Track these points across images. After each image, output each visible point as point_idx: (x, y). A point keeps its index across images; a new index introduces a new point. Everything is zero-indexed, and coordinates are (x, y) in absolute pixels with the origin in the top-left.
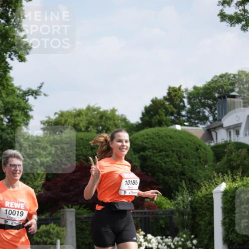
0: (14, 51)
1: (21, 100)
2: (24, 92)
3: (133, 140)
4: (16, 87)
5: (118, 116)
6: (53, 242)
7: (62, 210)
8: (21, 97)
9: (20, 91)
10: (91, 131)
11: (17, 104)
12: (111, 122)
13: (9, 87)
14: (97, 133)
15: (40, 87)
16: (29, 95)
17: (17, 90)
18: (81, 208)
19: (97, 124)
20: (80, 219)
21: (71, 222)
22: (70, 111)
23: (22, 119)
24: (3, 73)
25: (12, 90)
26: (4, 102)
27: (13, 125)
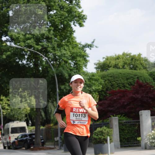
0: (76, 21)
1: (81, 51)
2: (83, 45)
3: (153, 73)
4: (78, 43)
5: (143, 58)
6: (105, 138)
7: (110, 118)
8: (81, 49)
9: (81, 45)
10: (126, 68)
11: (79, 54)
12: (138, 62)
13: (73, 43)
14: (130, 69)
15: (93, 42)
16: (87, 47)
17: (78, 45)
18: (122, 117)
19: (130, 64)
20: (121, 123)
21: (116, 125)
22: (112, 56)
23: (82, 63)
24: (69, 35)
25: (75, 45)
26: (71, 52)
27: (77, 66)
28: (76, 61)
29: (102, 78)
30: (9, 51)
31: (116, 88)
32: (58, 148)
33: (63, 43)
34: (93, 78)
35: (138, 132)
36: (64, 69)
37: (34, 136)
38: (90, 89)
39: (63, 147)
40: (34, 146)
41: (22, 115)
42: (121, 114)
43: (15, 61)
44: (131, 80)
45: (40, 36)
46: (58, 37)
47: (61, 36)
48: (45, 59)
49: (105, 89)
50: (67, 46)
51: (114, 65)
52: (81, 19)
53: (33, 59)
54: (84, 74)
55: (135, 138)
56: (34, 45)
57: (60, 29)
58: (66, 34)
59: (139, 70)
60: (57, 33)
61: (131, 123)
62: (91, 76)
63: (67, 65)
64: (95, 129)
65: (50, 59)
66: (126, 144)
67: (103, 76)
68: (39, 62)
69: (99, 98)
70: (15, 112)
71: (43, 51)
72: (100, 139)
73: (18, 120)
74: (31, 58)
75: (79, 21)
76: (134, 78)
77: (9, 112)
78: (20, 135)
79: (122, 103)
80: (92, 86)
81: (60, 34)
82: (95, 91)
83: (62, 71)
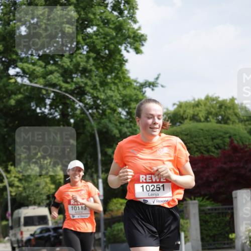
0: (129, 43)
1: (138, 93)
2: (141, 84)
4: (132, 80)
5: (238, 105)
7: (185, 202)
8: (138, 90)
9: (137, 83)
10: (210, 121)
11: (135, 97)
12: (230, 111)
13: (125, 80)
14: (217, 123)
15: (157, 79)
16: (146, 87)
17: (133, 83)
18: (204, 200)
19: (217, 114)
20: (203, 211)
21: (195, 214)
22: (188, 101)
24: (119, 66)
25: (129, 82)
26: (121, 95)
27: (131, 117)
28: (129, 109)
30: (20, 93)
31: (195, 153)
33: (109, 80)
35: (231, 226)
36: (110, 121)
37: (61, 231)
39: (108, 248)
41: (41, 196)
42: (204, 196)
43: (30, 109)
44: (218, 141)
45: (71, 67)
46: (101, 70)
47: (105, 68)
48: (80, 106)
50: (115, 84)
51: (192, 116)
52: (137, 41)
53: (59, 106)
55: (226, 235)
56: (59, 82)
57: (103, 57)
58: (113, 65)
59: (233, 124)
60: (99, 64)
61: (220, 211)
63: (115, 115)
65: (87, 106)
66: (211, 245)
68: (69, 110)
70: (29, 191)
71: (76, 92)
73: (35, 204)
74: (57, 103)
75: (134, 43)
76: (224, 138)
77: (20, 191)
78: (39, 228)
79: (205, 179)
81: (102, 65)
83: (108, 124)
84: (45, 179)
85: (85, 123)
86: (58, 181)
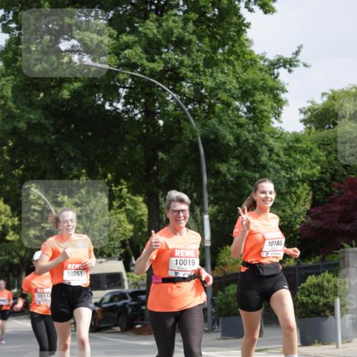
1: (267, 76)
2: (270, 62)
4: (257, 56)
6: (329, 302)
7: (341, 250)
8: (266, 71)
9: (265, 61)
11: (261, 83)
13: (246, 56)
15: (297, 53)
16: (281, 66)
17: (258, 60)
22: (345, 89)
23: (269, 107)
24: (235, 34)
25: (251, 60)
26: (240, 80)
27: (256, 116)
28: (252, 102)
29: (321, 146)
30: (80, 80)
32: (206, 329)
33: (220, 57)
34: (296, 147)
36: (220, 122)
37: (143, 297)
38: (288, 176)
39: (218, 324)
40: (145, 322)
41: (112, 243)
45: (159, 37)
46: (207, 39)
47: (212, 37)
48: (173, 98)
49: (328, 174)
50: (228, 62)
53: (141, 99)
54: (272, 137)
56: (141, 61)
57: (210, 20)
58: (225, 33)
60: (203, 31)
62: (293, 142)
63: (230, 112)
64: (304, 279)
67: (323, 141)
68: (157, 104)
69: (314, 198)
71: (167, 76)
72: (315, 304)
74: (137, 94)
78: (109, 293)
80: (294, 167)
81: (209, 33)
82: (303, 181)
83: (218, 127)
84: (118, 215)
85: (182, 125)
86: (138, 218)
